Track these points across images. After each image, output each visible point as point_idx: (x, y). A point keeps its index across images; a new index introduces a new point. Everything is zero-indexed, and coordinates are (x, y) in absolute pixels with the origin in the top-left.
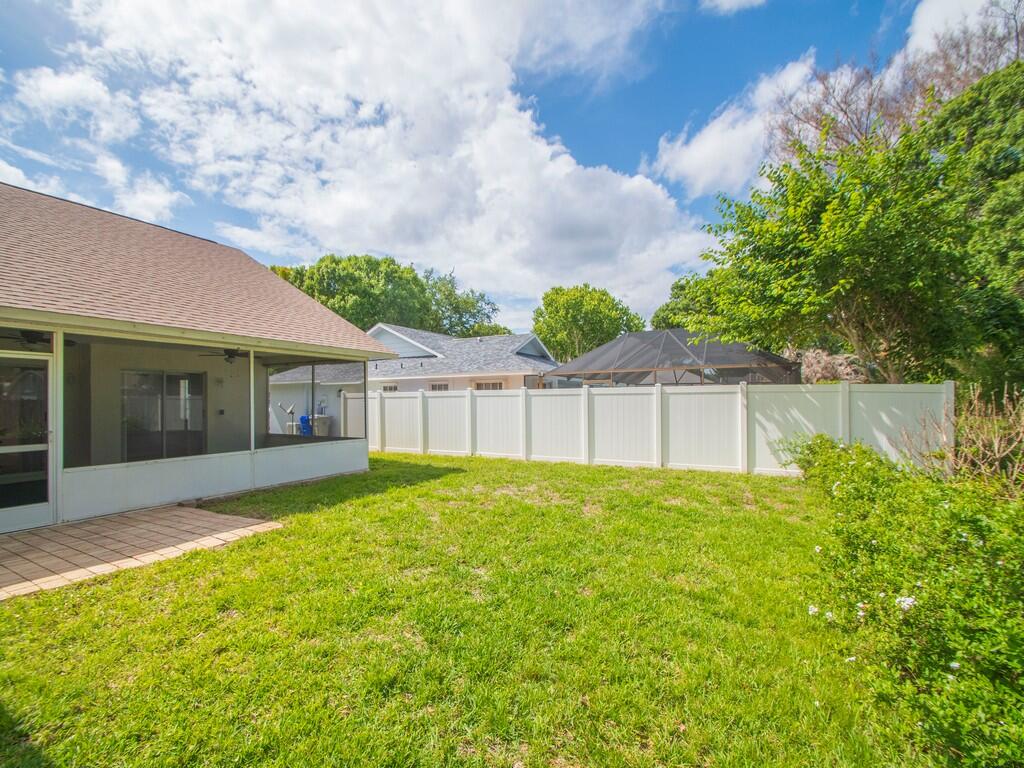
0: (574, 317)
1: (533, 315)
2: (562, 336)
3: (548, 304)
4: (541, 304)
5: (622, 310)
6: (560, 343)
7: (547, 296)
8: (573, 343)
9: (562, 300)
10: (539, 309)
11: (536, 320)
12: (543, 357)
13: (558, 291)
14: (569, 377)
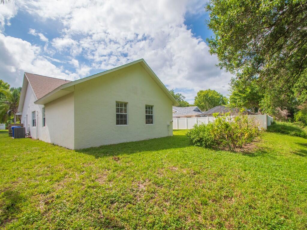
0: (206, 99)
1: (194, 98)
2: (203, 104)
3: (199, 95)
4: (197, 95)
5: (220, 95)
6: (202, 106)
7: (198, 93)
8: (206, 105)
9: (203, 94)
10: (196, 96)
11: (195, 100)
12: (199, 111)
13: (201, 92)
14: (205, 115)
